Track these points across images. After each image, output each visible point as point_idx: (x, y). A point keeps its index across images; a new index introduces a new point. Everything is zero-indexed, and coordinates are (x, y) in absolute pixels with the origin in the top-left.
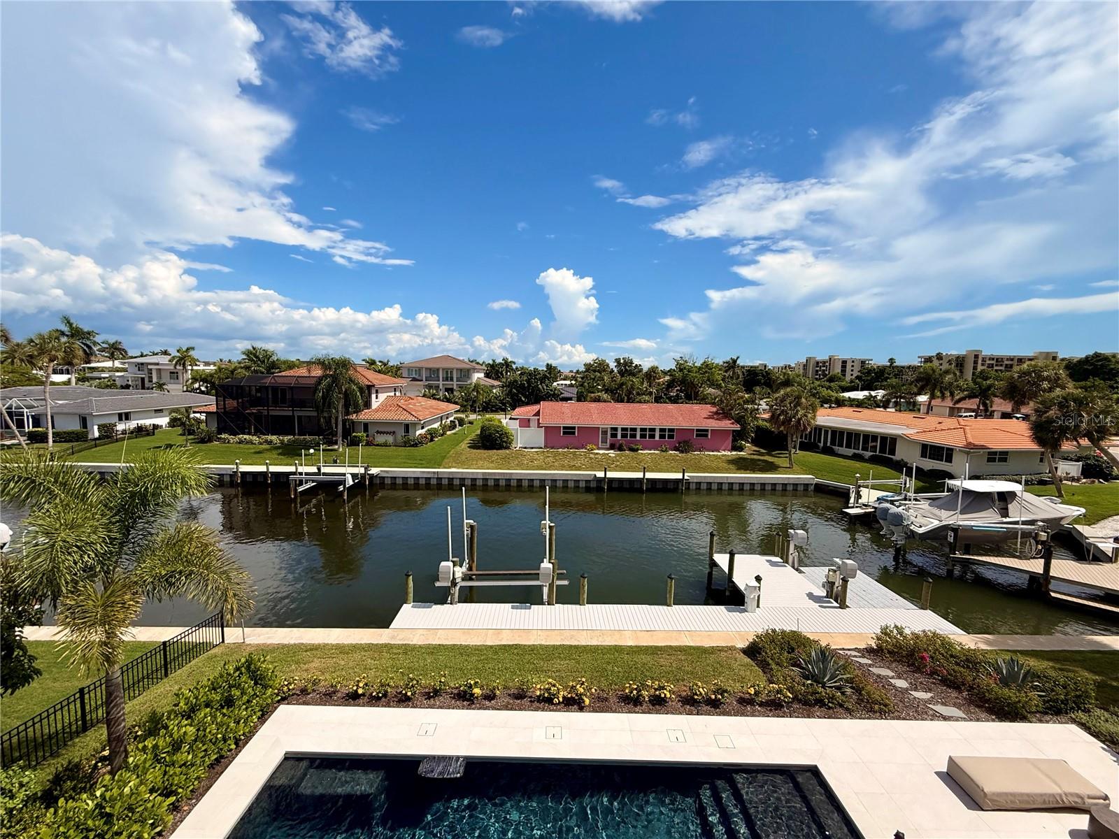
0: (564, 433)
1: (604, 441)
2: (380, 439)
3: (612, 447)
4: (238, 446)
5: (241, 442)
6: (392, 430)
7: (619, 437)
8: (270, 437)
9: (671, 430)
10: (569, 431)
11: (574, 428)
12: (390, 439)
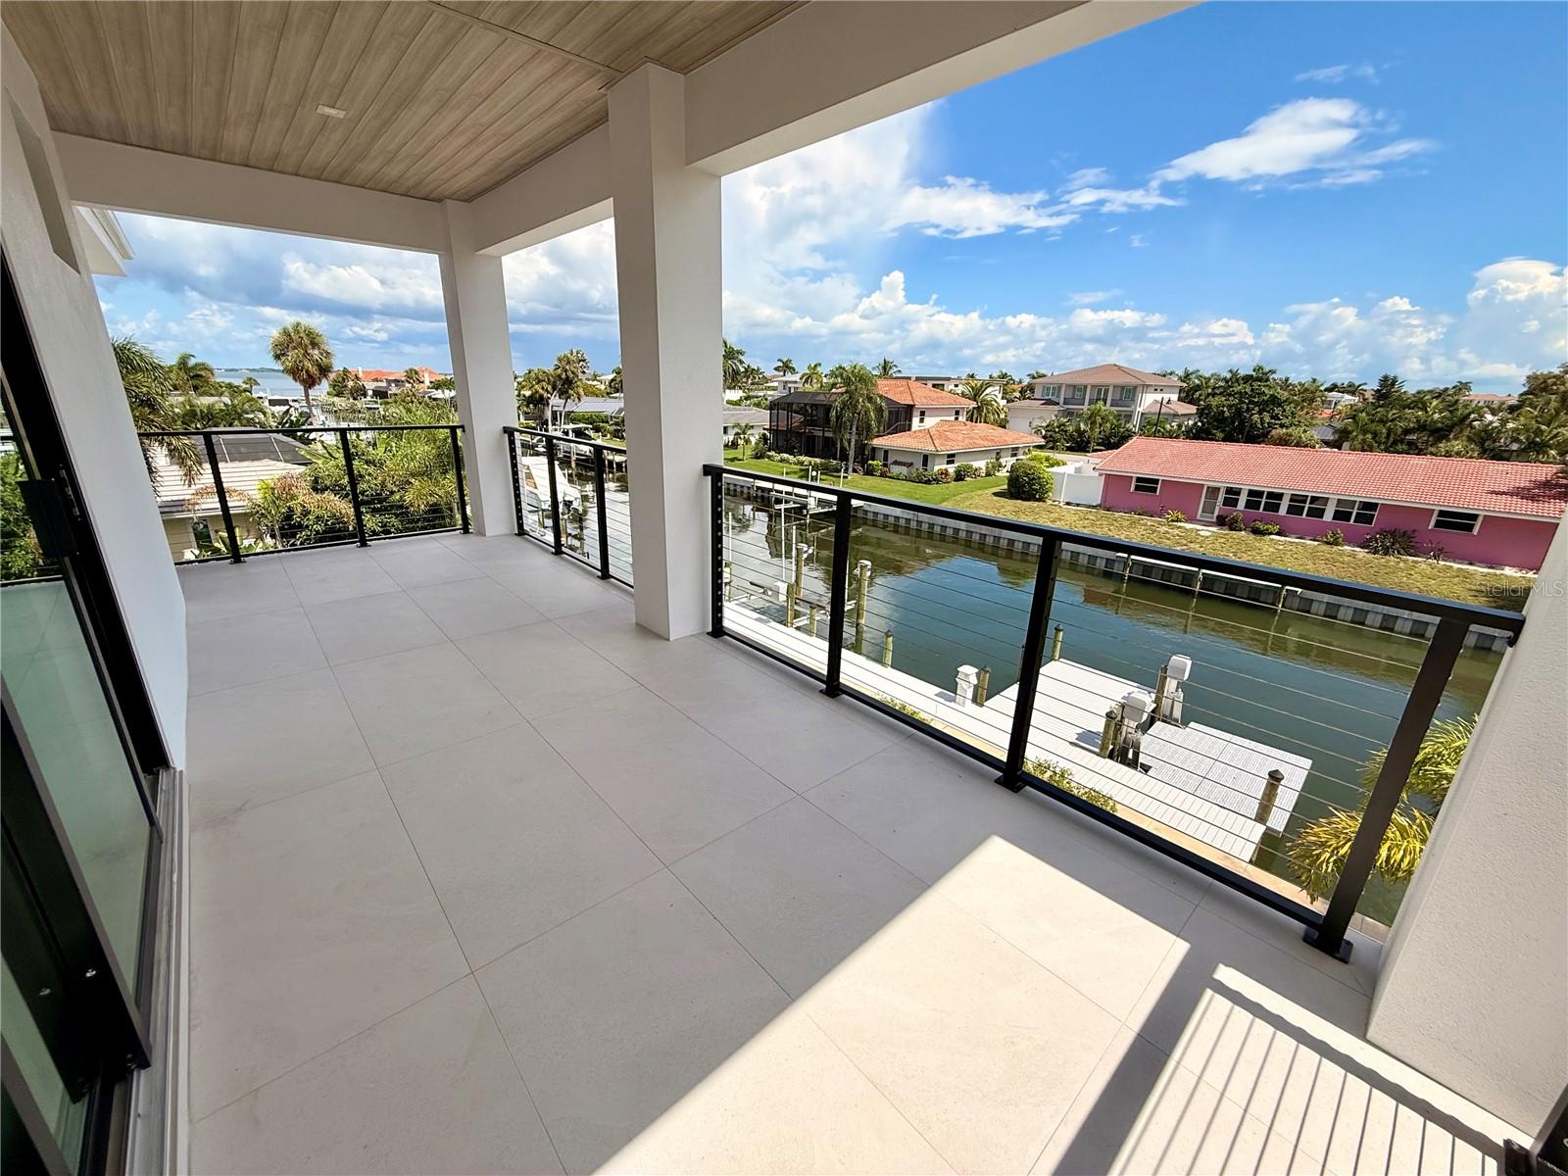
0: (1137, 488)
1: (1207, 510)
2: (896, 470)
3: (1221, 522)
4: (780, 464)
5: (782, 461)
6: (910, 461)
7: (1241, 505)
8: (803, 458)
9: (1369, 506)
10: (1146, 485)
11: (1156, 481)
12: (904, 470)
